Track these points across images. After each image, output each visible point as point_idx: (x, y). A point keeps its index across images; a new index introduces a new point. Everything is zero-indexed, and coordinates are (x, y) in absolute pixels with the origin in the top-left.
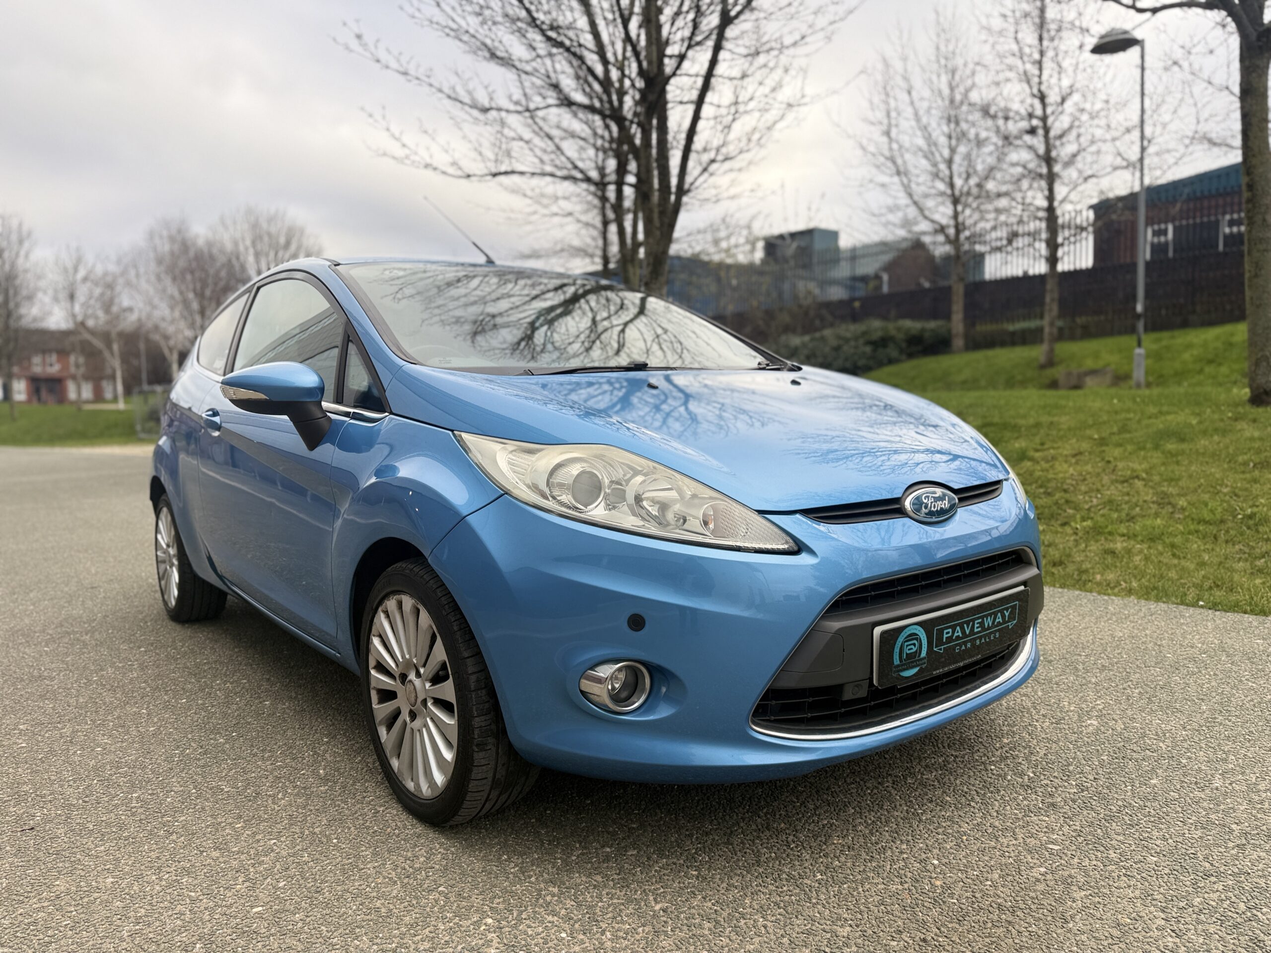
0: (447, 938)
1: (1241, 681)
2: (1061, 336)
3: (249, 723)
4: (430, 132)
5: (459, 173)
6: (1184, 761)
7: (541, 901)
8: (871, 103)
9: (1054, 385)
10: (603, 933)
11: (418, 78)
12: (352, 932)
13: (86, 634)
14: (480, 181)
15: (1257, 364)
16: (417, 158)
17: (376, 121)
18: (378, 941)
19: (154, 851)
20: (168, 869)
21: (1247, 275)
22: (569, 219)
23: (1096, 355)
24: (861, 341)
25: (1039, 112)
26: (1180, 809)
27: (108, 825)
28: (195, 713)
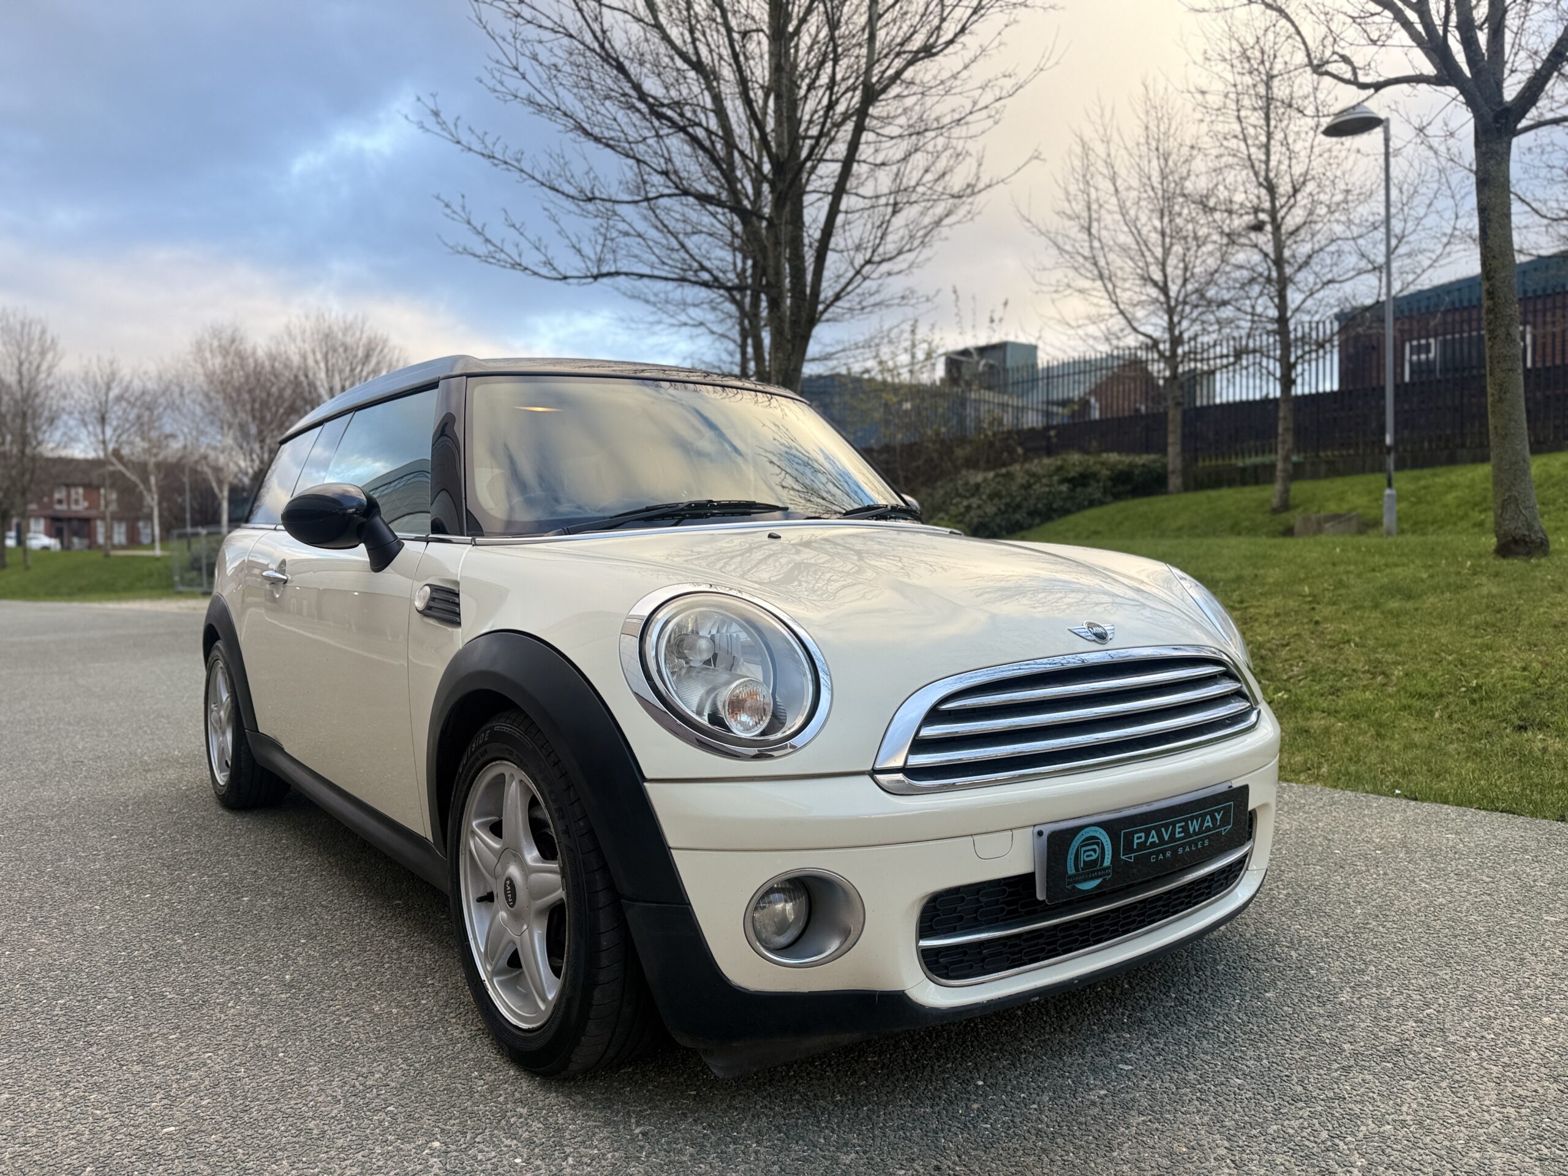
0: (380, 1163)
1: (1413, 882)
2: (1297, 473)
3: (217, 922)
4: (518, 226)
5: (554, 274)
6: (1312, 972)
7: (503, 1122)
8: (1067, 193)
9: (1289, 532)
10: (565, 1159)
11: (506, 163)
12: (273, 1156)
13: (52, 820)
14: (579, 284)
15: (1504, 506)
16: (503, 256)
17: (454, 212)
18: (300, 1165)
19: (66, 1064)
20: (77, 1085)
21: (1490, 399)
22: (701, 330)
23: (1341, 498)
24: (1055, 478)
25: (1267, 205)
26: (1288, 1026)
27: (20, 1035)
28: (157, 910)
